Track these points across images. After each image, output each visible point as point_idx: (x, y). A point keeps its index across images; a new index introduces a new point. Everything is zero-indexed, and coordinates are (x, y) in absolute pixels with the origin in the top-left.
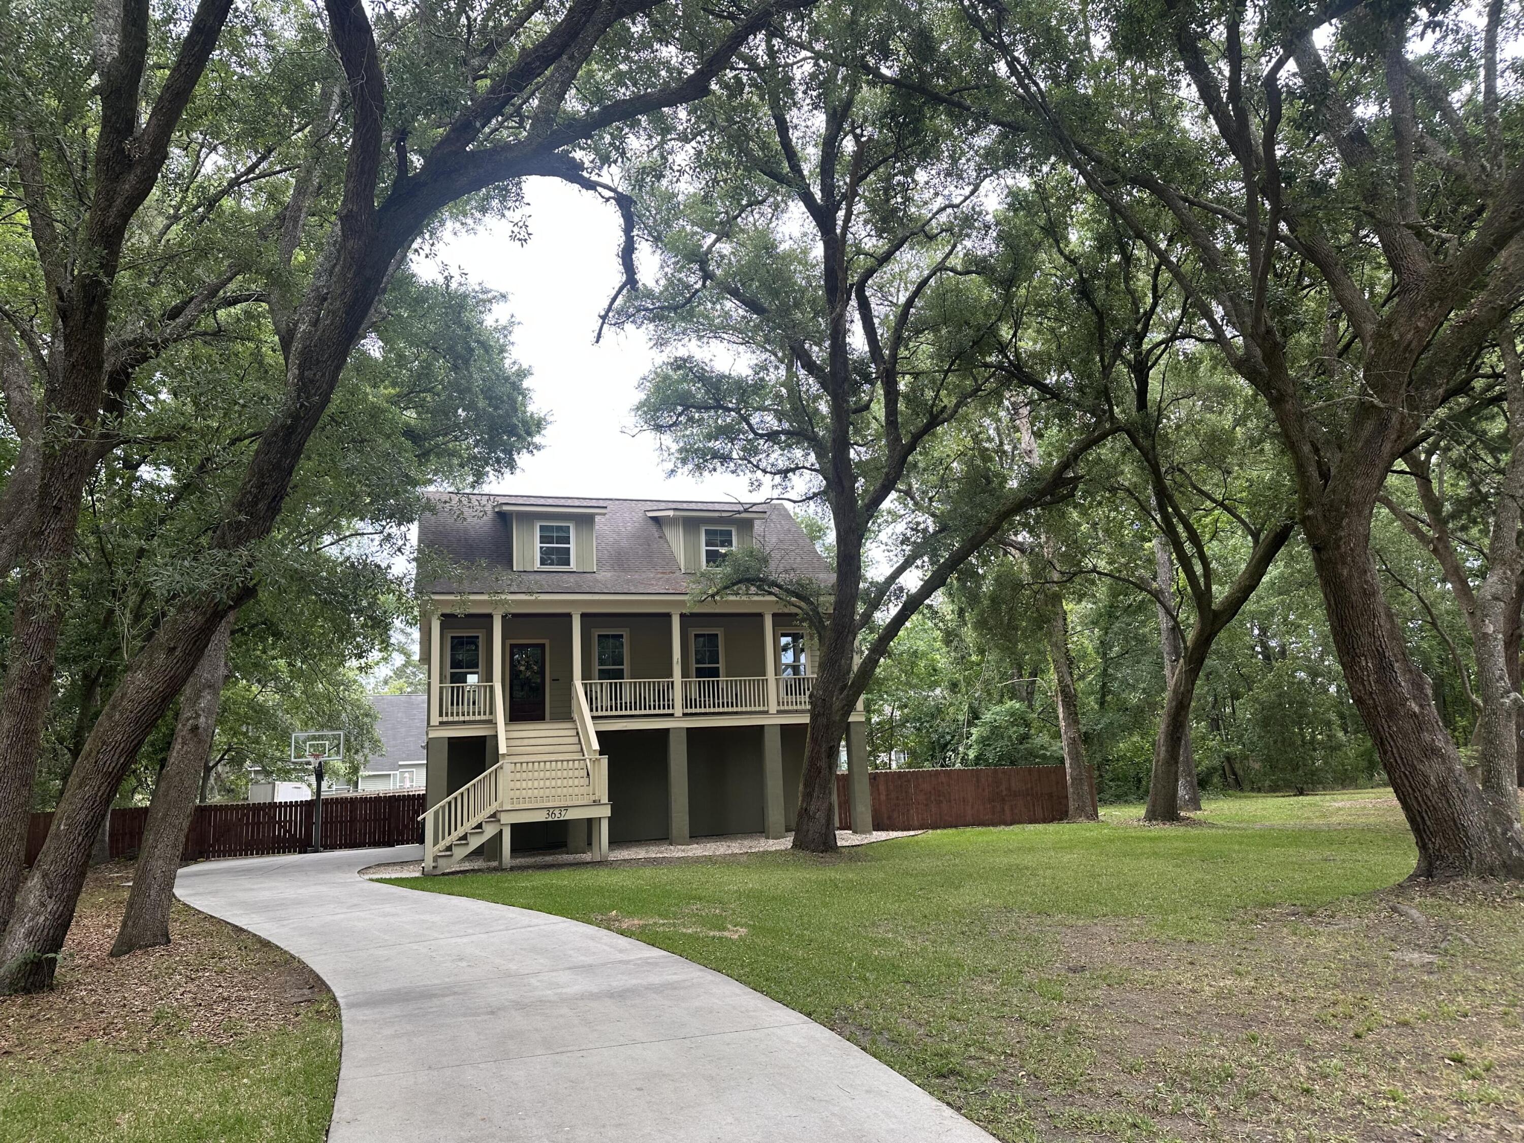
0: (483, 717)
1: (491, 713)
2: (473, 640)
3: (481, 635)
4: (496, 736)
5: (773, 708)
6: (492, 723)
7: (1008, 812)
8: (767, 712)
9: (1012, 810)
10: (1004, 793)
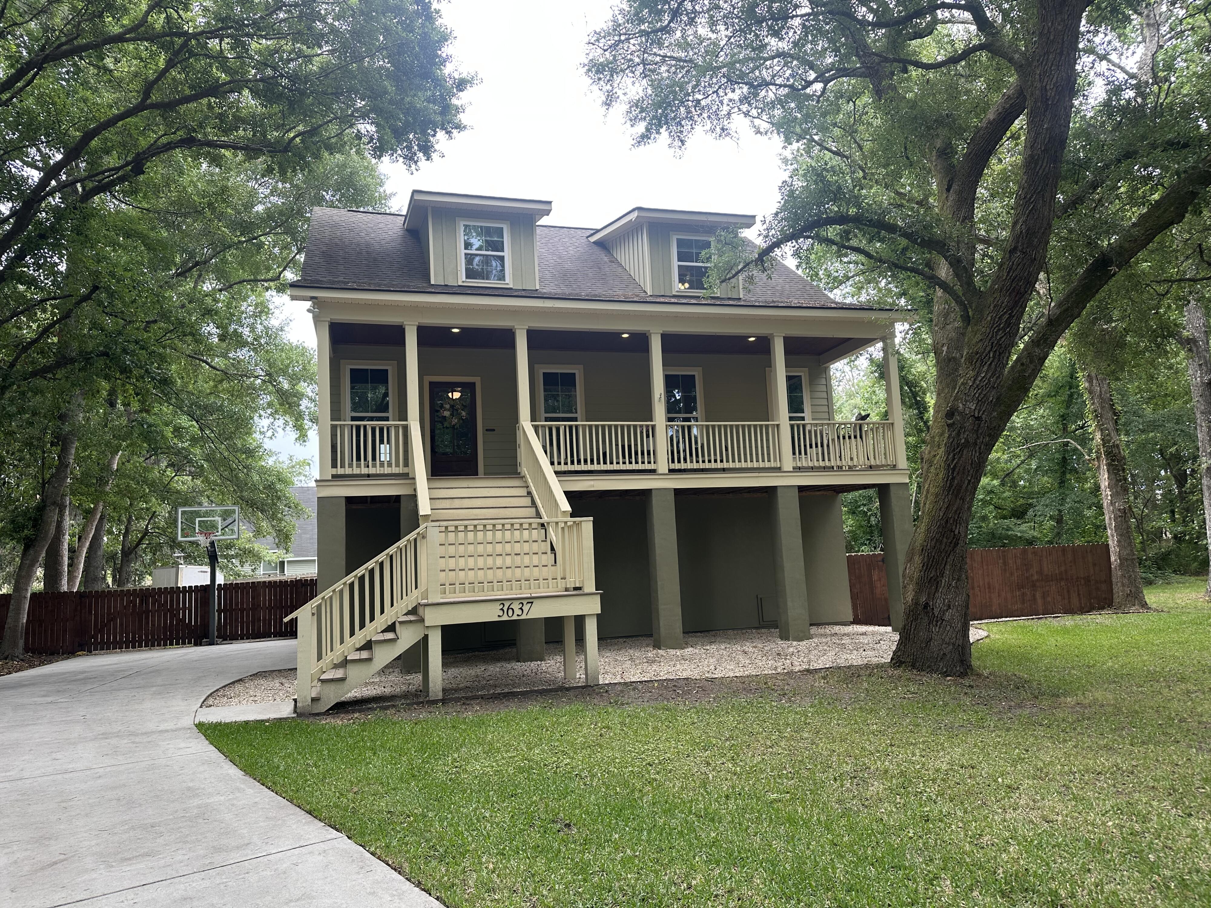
0: (395, 470)
1: (406, 464)
2: (381, 377)
3: (391, 368)
4: (414, 497)
5: (788, 463)
6: (408, 477)
7: (1040, 601)
8: (779, 469)
9: (1044, 597)
10: (1035, 577)
